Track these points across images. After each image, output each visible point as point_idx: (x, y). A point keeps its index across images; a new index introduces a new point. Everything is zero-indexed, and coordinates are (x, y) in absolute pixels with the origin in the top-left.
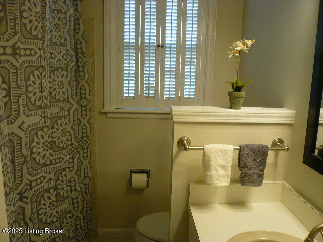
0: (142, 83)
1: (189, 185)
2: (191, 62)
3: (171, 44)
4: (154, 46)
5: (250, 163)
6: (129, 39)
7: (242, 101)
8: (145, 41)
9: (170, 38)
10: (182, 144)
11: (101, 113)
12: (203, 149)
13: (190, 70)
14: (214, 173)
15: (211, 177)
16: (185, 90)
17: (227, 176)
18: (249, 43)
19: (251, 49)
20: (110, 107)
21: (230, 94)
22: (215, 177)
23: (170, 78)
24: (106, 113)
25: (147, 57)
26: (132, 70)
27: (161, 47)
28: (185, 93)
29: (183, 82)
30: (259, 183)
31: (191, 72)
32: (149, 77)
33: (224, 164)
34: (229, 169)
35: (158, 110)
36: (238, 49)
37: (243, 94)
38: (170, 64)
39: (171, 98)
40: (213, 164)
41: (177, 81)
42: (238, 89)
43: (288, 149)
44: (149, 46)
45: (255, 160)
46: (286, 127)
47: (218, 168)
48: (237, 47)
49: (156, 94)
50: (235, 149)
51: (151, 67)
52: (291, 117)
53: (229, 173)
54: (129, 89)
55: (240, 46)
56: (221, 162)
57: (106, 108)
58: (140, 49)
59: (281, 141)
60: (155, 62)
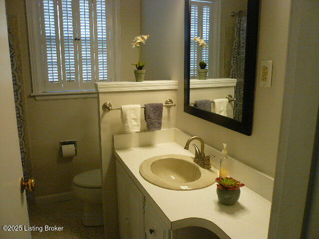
0: (64, 70)
1: (113, 136)
2: (102, 51)
3: (85, 37)
4: (72, 40)
5: (152, 115)
6: (50, 33)
7: (143, 76)
8: (64, 35)
9: (85, 33)
10: (106, 108)
11: (30, 96)
12: (121, 109)
13: (102, 58)
14: (129, 124)
15: (128, 127)
16: (100, 74)
17: (138, 125)
18: (146, 37)
19: (147, 41)
20: (38, 91)
21: (135, 72)
22: (130, 126)
23: (87, 65)
24: (34, 97)
25: (66, 48)
26: (54, 59)
27: (77, 39)
28: (100, 77)
29: (97, 68)
30: (159, 128)
31: (103, 59)
32: (69, 65)
33: (136, 117)
34: (139, 120)
35: (79, 91)
36: (139, 41)
37: (144, 71)
38: (86, 53)
39: (89, 80)
40: (128, 118)
41: (92, 67)
42: (140, 68)
43: (175, 105)
44: (68, 39)
45: (155, 113)
46: (173, 92)
47: (132, 121)
48: (138, 40)
49: (76, 78)
50: (141, 107)
51: (70, 56)
52: (176, 85)
53: (139, 123)
54: (53, 75)
55: (139, 39)
56: (134, 116)
57: (34, 92)
58: (60, 41)
59: (171, 101)
60: (73, 52)
